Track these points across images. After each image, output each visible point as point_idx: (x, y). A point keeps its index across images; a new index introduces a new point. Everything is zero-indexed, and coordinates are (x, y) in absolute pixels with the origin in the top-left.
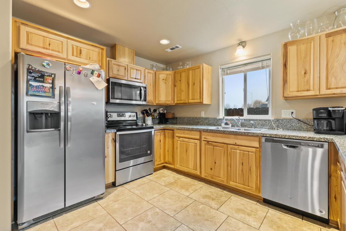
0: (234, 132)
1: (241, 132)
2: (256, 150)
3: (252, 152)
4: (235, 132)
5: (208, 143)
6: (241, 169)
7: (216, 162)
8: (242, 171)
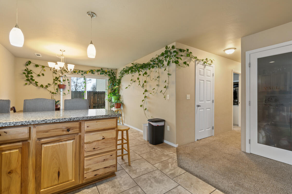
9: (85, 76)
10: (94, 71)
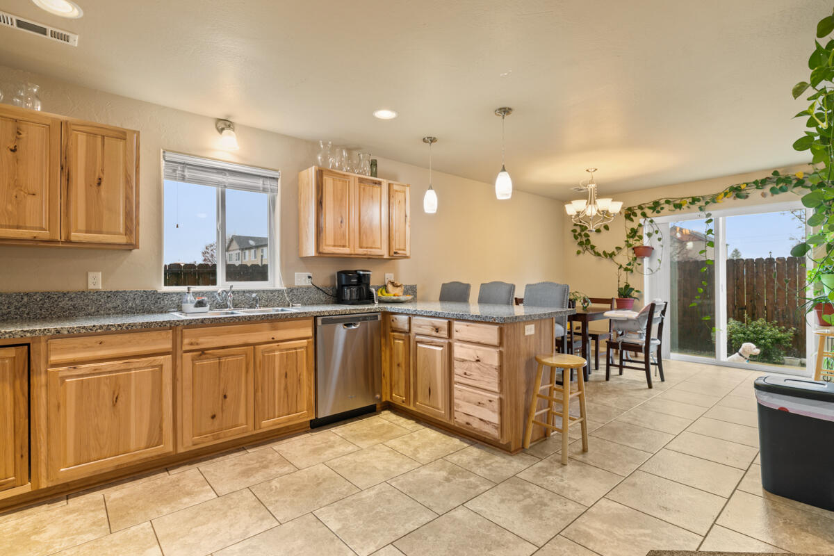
0: (271, 316)
1: (285, 314)
2: (308, 342)
3: (300, 348)
4: (275, 315)
5: (205, 354)
6: (283, 386)
7: (229, 394)
8: (286, 388)
9: (711, 212)
10: (743, 187)
